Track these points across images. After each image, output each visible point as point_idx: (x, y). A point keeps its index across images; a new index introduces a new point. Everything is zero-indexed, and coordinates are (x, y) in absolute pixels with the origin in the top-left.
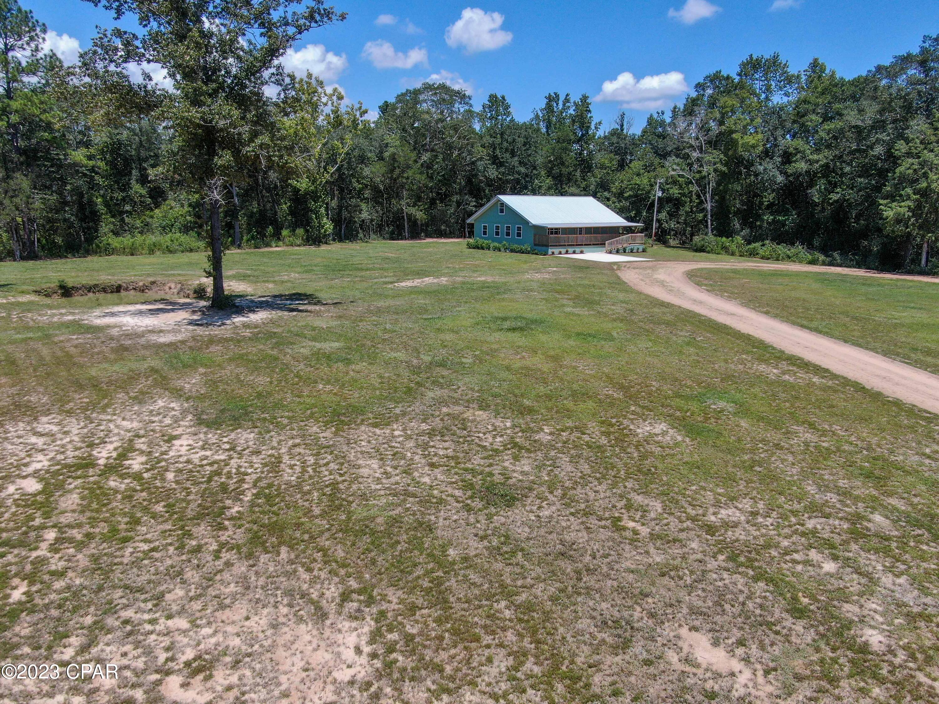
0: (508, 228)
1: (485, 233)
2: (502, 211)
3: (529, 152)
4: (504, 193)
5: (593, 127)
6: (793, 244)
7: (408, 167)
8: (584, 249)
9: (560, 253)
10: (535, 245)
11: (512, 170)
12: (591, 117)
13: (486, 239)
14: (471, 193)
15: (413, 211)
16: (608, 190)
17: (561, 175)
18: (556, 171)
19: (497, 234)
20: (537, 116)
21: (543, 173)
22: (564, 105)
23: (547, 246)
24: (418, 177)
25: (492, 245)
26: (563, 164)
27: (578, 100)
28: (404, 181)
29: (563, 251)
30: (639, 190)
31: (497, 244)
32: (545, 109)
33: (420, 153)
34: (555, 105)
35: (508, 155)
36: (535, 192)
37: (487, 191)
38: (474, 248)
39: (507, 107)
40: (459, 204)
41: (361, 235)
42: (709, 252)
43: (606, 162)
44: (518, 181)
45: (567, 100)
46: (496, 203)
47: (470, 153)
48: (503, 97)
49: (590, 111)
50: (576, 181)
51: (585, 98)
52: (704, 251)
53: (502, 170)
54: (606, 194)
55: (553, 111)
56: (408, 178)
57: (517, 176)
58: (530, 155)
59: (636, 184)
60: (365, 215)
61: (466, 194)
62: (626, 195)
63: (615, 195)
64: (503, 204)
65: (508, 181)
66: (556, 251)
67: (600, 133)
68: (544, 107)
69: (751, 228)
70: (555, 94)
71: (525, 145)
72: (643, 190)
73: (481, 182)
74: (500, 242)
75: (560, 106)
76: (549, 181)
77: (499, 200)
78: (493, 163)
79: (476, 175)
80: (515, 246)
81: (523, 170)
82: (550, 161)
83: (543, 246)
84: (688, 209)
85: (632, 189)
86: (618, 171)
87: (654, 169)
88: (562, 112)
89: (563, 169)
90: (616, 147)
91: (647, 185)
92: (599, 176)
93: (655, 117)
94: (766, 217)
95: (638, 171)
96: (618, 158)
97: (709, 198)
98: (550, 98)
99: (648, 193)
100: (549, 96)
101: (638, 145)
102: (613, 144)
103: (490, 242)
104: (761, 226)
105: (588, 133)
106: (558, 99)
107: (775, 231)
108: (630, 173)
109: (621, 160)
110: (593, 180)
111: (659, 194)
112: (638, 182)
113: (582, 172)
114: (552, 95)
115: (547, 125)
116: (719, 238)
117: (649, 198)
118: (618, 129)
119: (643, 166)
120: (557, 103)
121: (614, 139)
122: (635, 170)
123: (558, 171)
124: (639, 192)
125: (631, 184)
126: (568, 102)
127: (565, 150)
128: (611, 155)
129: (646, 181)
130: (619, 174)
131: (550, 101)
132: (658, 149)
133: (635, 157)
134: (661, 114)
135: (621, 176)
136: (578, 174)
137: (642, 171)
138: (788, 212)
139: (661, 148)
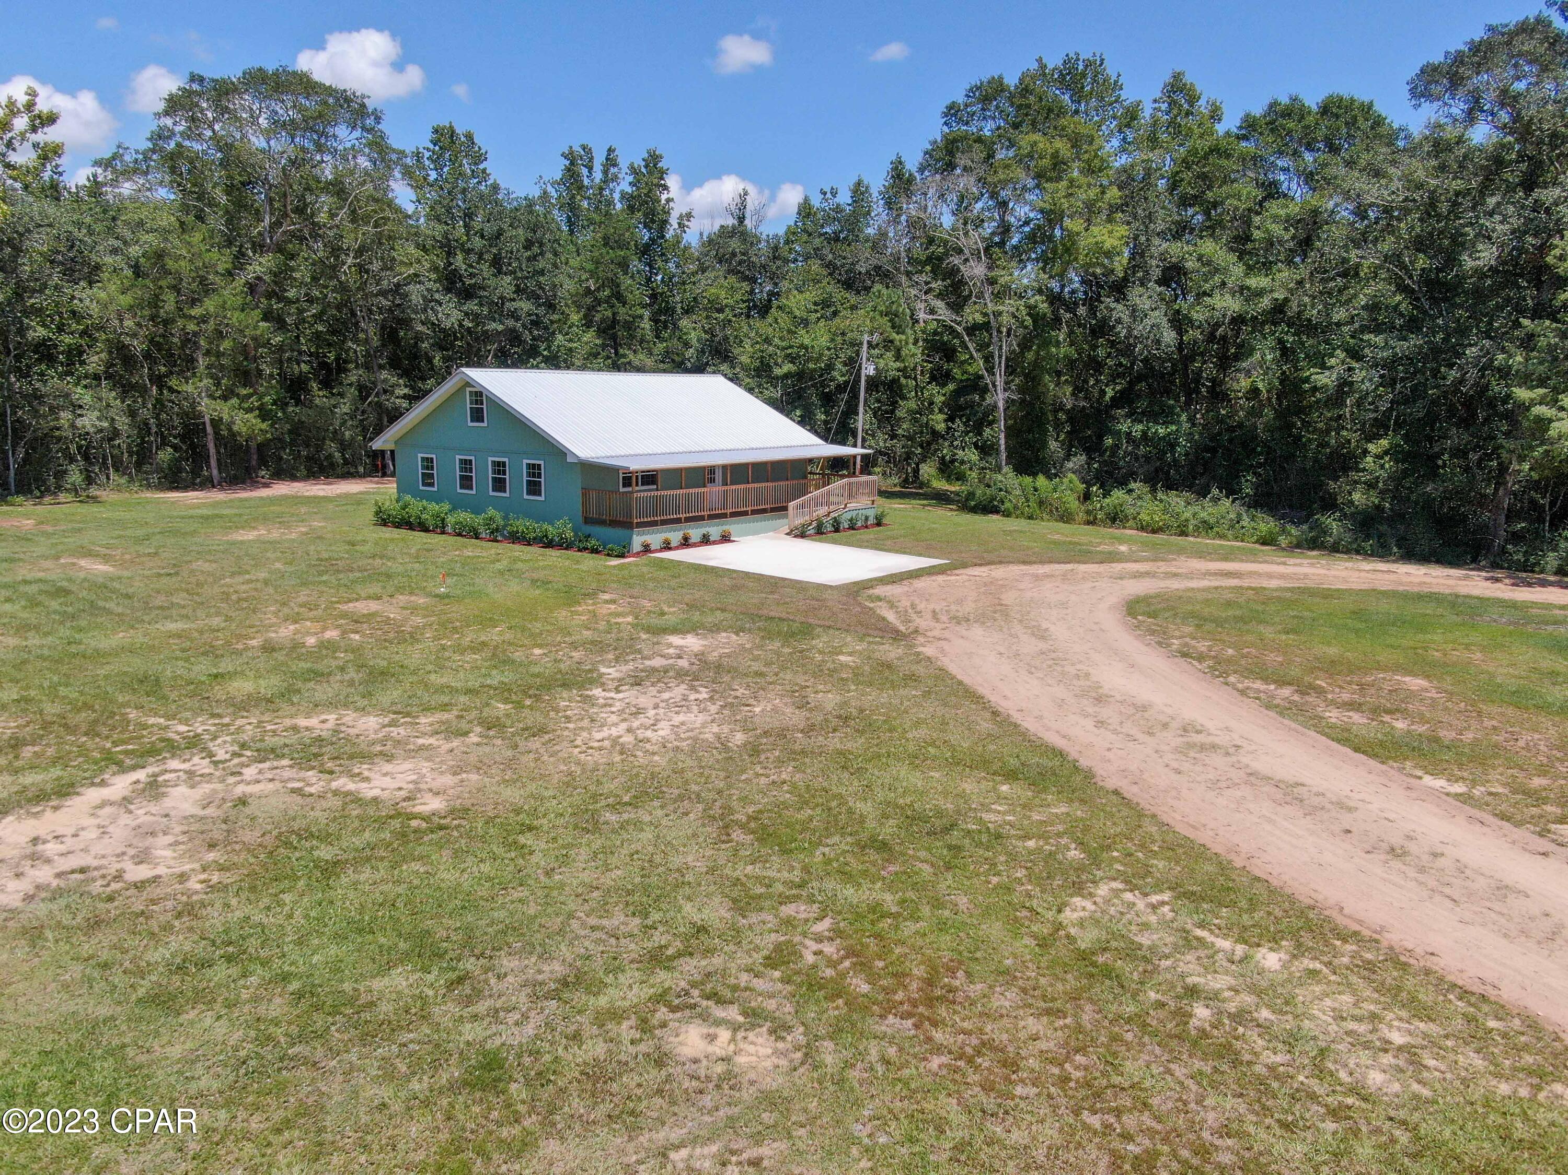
0: (499, 467)
1: (428, 479)
2: (477, 415)
3: (541, 264)
4: (480, 364)
5: (674, 221)
6: (1203, 493)
7: (206, 288)
8: (733, 526)
9: (667, 547)
10: (587, 521)
11: (498, 309)
12: (668, 200)
13: (430, 497)
14: (394, 364)
15: (225, 410)
17: (615, 321)
19: (466, 482)
20: (545, 195)
21: (575, 318)
22: (605, 172)
23: (628, 525)
24: (235, 317)
25: (450, 520)
26: (619, 296)
27: (639, 163)
28: (192, 327)
29: (675, 537)
30: (809, 359)
31: (464, 516)
32: (562, 182)
33: (241, 254)
34: (585, 171)
35: (486, 269)
36: (554, 362)
37: (436, 361)
38: (398, 525)
39: (479, 158)
40: (364, 391)
41: (75, 476)
42: (1007, 514)
43: (723, 294)
44: (514, 337)
45: (611, 161)
46: (460, 391)
47: (389, 265)
48: (469, 137)
49: (665, 187)
51: (653, 160)
52: (995, 510)
53: (472, 306)
55: (581, 187)
56: (203, 319)
57: (510, 323)
58: (542, 273)
59: (802, 346)
60: (89, 421)
61: (381, 367)
62: (778, 371)
64: (479, 396)
65: (487, 337)
66: (655, 538)
67: (692, 238)
68: (558, 176)
69: (1088, 451)
70: (584, 148)
71: (528, 245)
72: (818, 360)
73: (419, 337)
74: (477, 511)
75: (598, 176)
76: (589, 338)
77: (468, 384)
78: (448, 290)
79: (405, 323)
80: (521, 524)
81: (525, 306)
82: (588, 291)
83: (614, 523)
85: (792, 359)
86: (748, 316)
87: (835, 313)
88: (601, 189)
89: (622, 310)
90: (740, 263)
91: (829, 349)
92: (707, 327)
93: (816, 201)
94: (1124, 427)
95: (805, 315)
96: (746, 286)
97: (1000, 381)
98: (571, 157)
99: (830, 367)
100: (571, 153)
101: (786, 261)
102: (734, 254)
103: (446, 507)
104: (1117, 447)
105: (663, 237)
106: (591, 159)
107: (1148, 459)
108: (784, 320)
109: (752, 292)
110: (693, 337)
111: (869, 370)
112: (807, 342)
113: (655, 321)
114: (577, 149)
115: (569, 218)
116: (1028, 480)
117: (833, 379)
118: (733, 226)
119: (815, 304)
120: (590, 169)
121: (735, 244)
122: (797, 313)
123: (609, 313)
124: (811, 366)
125: (791, 347)
126: (615, 165)
127: (624, 265)
128: (732, 279)
129: (824, 341)
130: (757, 323)
131: (572, 163)
132: (835, 268)
133: (784, 285)
134: (829, 195)
135: (763, 326)
136: (646, 325)
137: (814, 316)
138: (1173, 414)
139: (843, 266)
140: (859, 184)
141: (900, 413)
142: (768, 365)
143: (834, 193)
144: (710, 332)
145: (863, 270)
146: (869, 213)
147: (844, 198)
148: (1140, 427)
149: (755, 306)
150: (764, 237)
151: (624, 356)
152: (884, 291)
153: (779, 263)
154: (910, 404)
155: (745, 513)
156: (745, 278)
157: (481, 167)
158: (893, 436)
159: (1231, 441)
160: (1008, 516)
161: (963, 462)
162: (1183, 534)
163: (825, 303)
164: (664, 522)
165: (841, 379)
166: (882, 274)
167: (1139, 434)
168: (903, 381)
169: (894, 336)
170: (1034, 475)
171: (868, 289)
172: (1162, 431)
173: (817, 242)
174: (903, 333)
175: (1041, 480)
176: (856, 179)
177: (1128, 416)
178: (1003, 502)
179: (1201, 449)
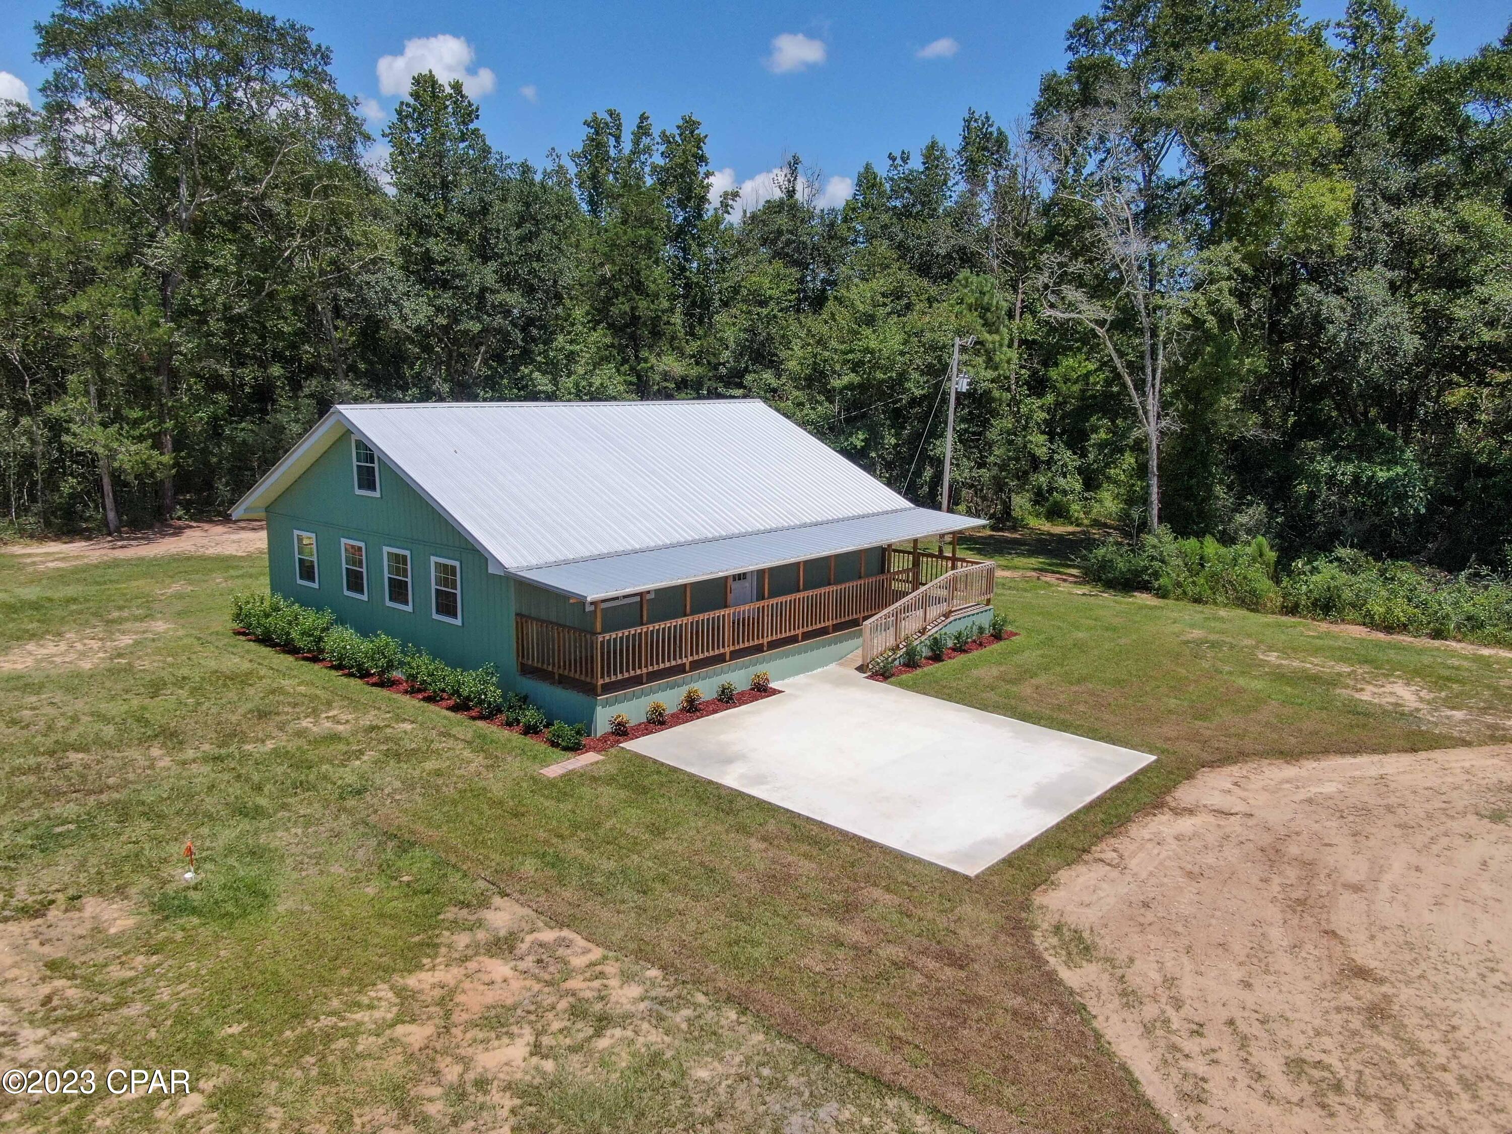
0: (398, 563)
1: (307, 572)
2: (368, 479)
3: (534, 246)
5: (713, 201)
8: (773, 666)
9: (658, 719)
10: (526, 670)
11: (478, 301)
12: (707, 176)
16: (774, 364)
17: (635, 319)
18: (620, 307)
19: (355, 581)
21: (578, 313)
22: (636, 142)
23: (590, 690)
25: (328, 641)
26: (639, 287)
27: (671, 130)
29: (674, 700)
30: (876, 366)
32: (583, 154)
34: (612, 141)
39: (470, 116)
42: (1163, 594)
43: (766, 283)
45: (643, 130)
46: (344, 439)
47: (346, 248)
48: (457, 89)
49: (702, 159)
50: (673, 338)
51: (689, 126)
52: (1145, 587)
54: (768, 376)
55: (606, 158)
58: (536, 257)
59: (867, 350)
62: (836, 383)
63: (795, 379)
64: (368, 448)
66: (636, 708)
67: (735, 218)
68: (579, 148)
69: (1270, 499)
70: (611, 114)
72: (887, 368)
75: (627, 146)
76: (600, 336)
77: (348, 432)
80: (423, 665)
81: (514, 299)
82: (602, 280)
83: (566, 681)
84: (1008, 423)
85: (856, 367)
86: (798, 311)
87: (909, 307)
88: (631, 162)
89: (643, 304)
90: (788, 243)
91: (902, 354)
92: (747, 324)
93: (882, 170)
94: (1323, 466)
95: (869, 309)
96: (795, 272)
97: (1152, 404)
98: (596, 125)
99: (903, 376)
100: (595, 120)
101: (844, 241)
102: (780, 233)
103: (328, 616)
104: (1312, 496)
105: (700, 216)
106: (619, 127)
107: (1359, 513)
108: (844, 318)
109: (802, 280)
110: (730, 335)
111: (960, 383)
112: (873, 344)
113: (688, 314)
114: (603, 116)
115: (591, 196)
116: (1192, 543)
117: (905, 391)
118: (781, 200)
119: (883, 295)
120: (618, 139)
121: (782, 221)
122: (861, 308)
123: (626, 308)
124: (880, 375)
125: (851, 351)
126: (647, 134)
127: (649, 248)
128: (778, 264)
129: (895, 341)
130: (809, 320)
131: (597, 133)
132: (909, 249)
133: (843, 270)
134: (899, 161)
135: (816, 324)
136: (677, 319)
137: (882, 311)
138: (1393, 448)
139: (916, 247)
140: (933, 146)
141: (992, 435)
142: (822, 373)
143: (905, 159)
144: (752, 330)
145: (943, 252)
146: (945, 183)
147: (916, 164)
148: (1350, 468)
149: (806, 298)
150: (817, 211)
151: (646, 360)
152: (974, 278)
153: (835, 243)
154: (1004, 423)
155: (793, 640)
156: (796, 263)
157: (472, 126)
158: (981, 465)
159: (1485, 489)
160: (1164, 596)
161: (1065, 493)
162: (1438, 634)
163: (897, 294)
164: (654, 676)
165: (918, 393)
166: (968, 258)
167: (1348, 479)
168: (996, 394)
169: (987, 336)
170: (1200, 535)
171: (949, 276)
172: (1383, 475)
173: (885, 218)
174: (997, 331)
175: (1211, 546)
176: (928, 142)
177: (1326, 450)
178: (1156, 575)
179: (1437, 501)
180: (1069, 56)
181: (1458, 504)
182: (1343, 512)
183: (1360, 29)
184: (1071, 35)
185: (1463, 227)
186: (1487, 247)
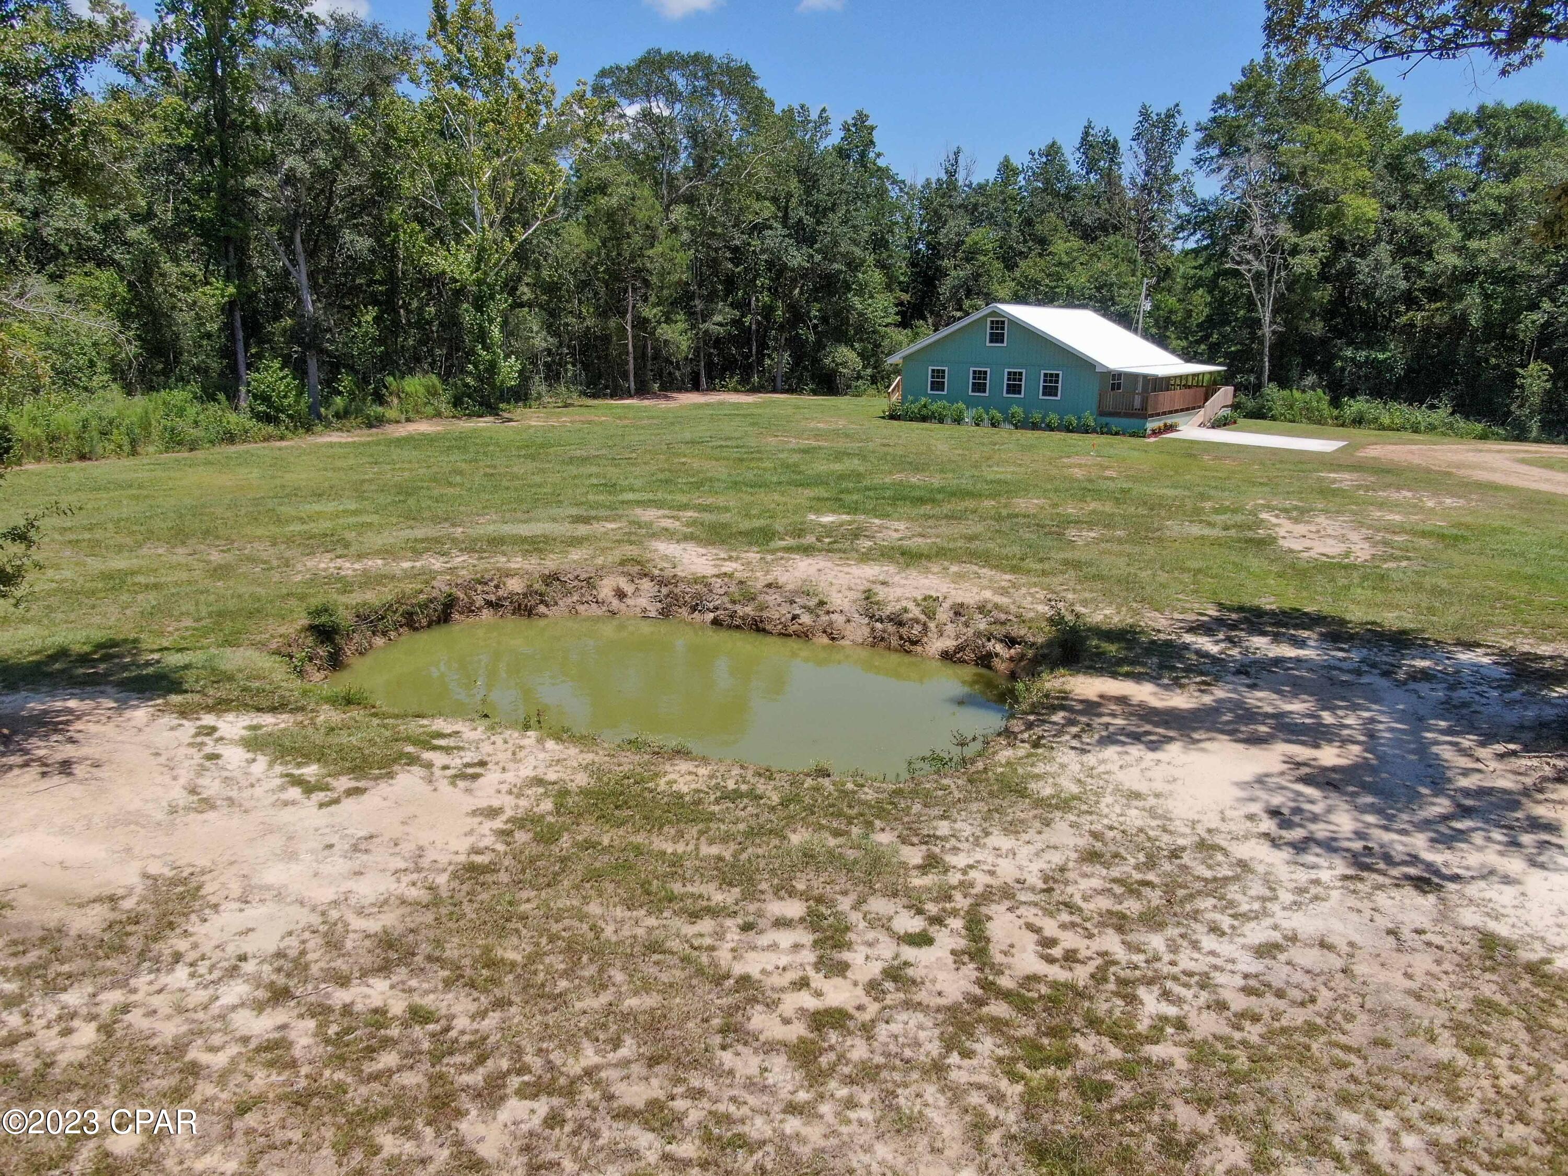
0: (1015, 376)
1: (937, 385)
2: (997, 338)
10: (1103, 414)
13: (943, 399)
19: (979, 388)
23: (1137, 416)
25: (968, 414)
42: (1275, 419)
46: (980, 319)
51: (861, 118)
64: (1001, 323)
69: (1318, 372)
78: (792, 235)
83: (1127, 415)
94: (1348, 353)
97: (1268, 316)
104: (1343, 369)
111: (1146, 306)
116: (1286, 393)
137: (1076, 262)
138: (1386, 342)
140: (1052, 145)
148: (1363, 353)
152: (1121, 241)
162: (1416, 432)
167: (1362, 359)
169: (1130, 278)
170: (1290, 388)
172: (1380, 357)
175: (1297, 393)
176: (1050, 141)
177: (1349, 344)
178: (1270, 409)
179: (1409, 370)
180: (1212, 114)
181: (1418, 372)
182: (1359, 377)
183: (1356, 95)
184: (1215, 102)
185: (1429, 223)
186: (1441, 236)
